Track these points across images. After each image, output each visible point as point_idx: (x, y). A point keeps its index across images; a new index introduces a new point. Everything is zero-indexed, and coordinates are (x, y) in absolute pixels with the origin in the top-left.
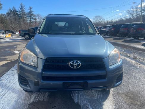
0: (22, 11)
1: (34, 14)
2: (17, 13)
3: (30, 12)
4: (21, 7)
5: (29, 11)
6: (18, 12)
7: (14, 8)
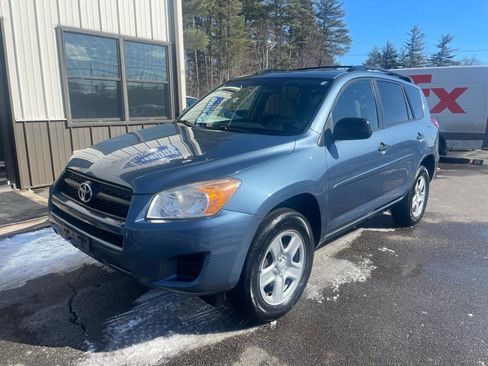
0: (411, 55)
1: (454, 59)
2: (394, 61)
3: (440, 54)
4: (413, 39)
5: (440, 50)
6: (397, 58)
7: (388, 46)
